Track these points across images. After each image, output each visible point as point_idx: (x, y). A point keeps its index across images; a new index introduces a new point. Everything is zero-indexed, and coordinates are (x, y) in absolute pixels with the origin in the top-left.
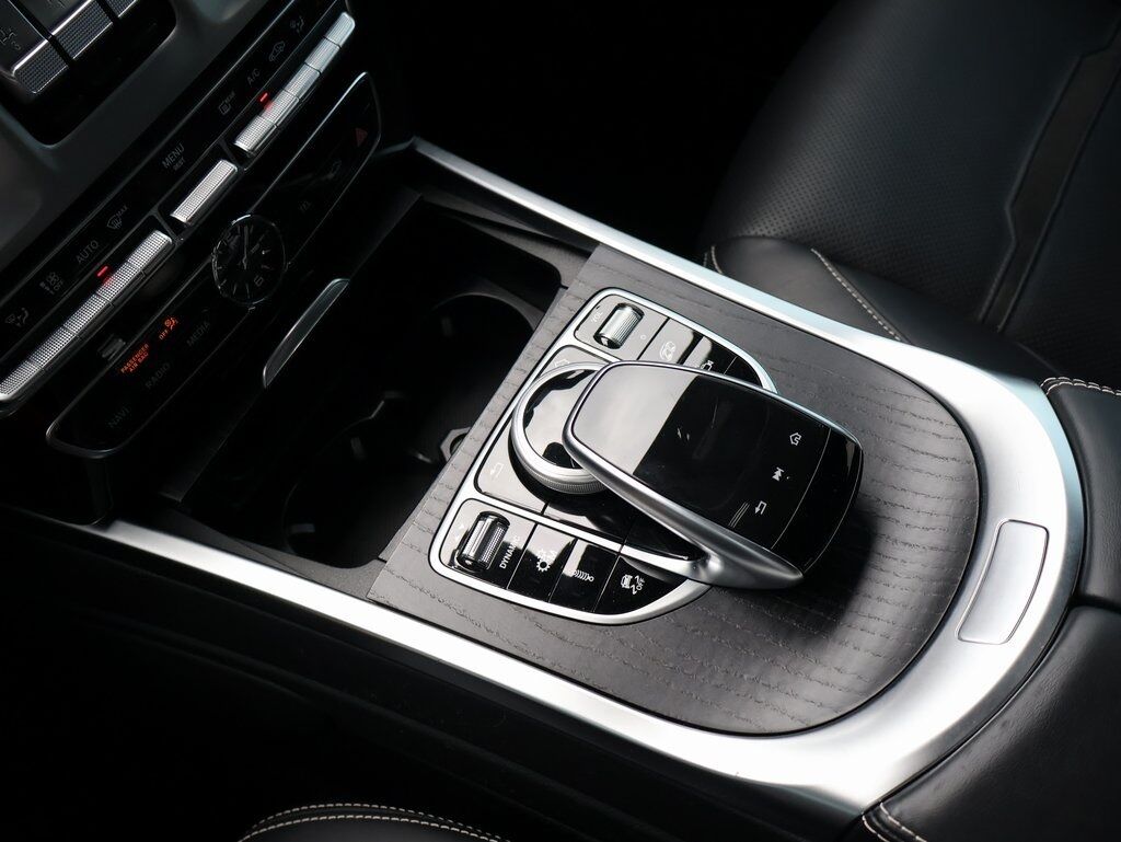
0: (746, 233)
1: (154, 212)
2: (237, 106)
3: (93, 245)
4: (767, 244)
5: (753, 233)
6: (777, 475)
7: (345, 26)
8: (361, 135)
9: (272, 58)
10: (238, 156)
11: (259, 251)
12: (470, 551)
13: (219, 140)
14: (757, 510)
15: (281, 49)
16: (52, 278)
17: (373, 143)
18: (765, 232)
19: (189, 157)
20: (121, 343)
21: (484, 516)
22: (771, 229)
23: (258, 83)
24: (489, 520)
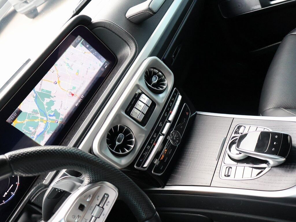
0: (266, 109)
1: (160, 133)
2: (167, 114)
3: (153, 140)
4: (271, 110)
5: (267, 109)
6: (275, 143)
7: (180, 97)
8: (187, 113)
9: (170, 106)
10: (170, 122)
11: (176, 136)
12: (226, 174)
13: (166, 120)
14: (273, 150)
15: (171, 104)
16: (148, 146)
17: (189, 114)
18: (270, 108)
19: (163, 124)
20: (157, 160)
21: (227, 167)
22: (271, 107)
23: (170, 110)
24: (228, 168)
